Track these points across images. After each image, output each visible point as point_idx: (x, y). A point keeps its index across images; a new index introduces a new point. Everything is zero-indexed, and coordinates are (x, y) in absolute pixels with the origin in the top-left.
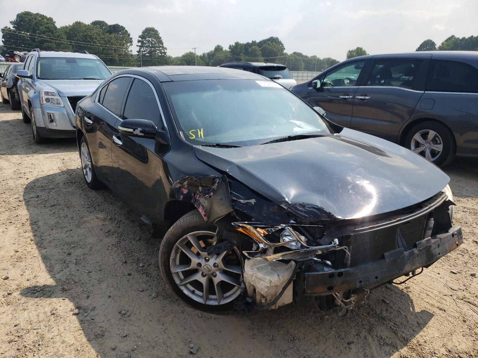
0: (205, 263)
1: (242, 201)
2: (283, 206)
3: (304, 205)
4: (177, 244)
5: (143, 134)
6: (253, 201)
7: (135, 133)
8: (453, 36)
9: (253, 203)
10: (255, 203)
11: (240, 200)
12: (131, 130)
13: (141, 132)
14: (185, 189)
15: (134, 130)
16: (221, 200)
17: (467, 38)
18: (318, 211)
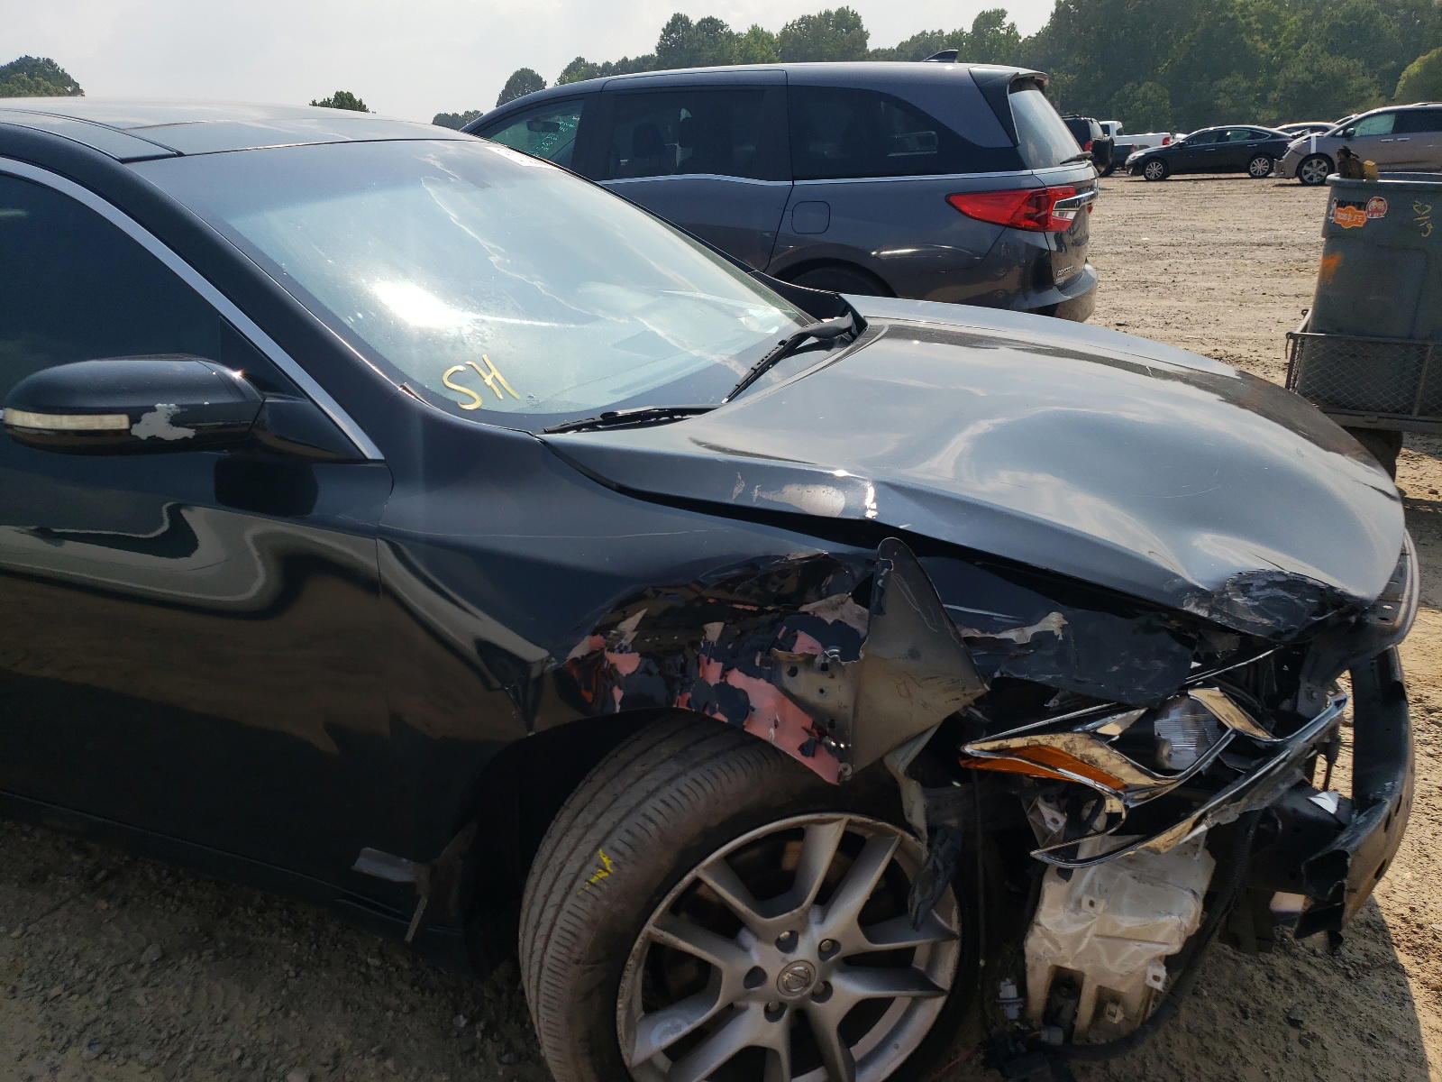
0: (784, 960)
1: (1011, 635)
2: (1191, 608)
3: (1243, 582)
4: (649, 927)
5: (190, 433)
6: (1053, 622)
7: (141, 431)
8: (580, 60)
9: (1058, 632)
10: (1063, 628)
11: (1004, 635)
12: (119, 422)
13: (176, 421)
14: (621, 652)
15: (135, 420)
16: (914, 654)
17: (614, 64)
18: (1289, 591)
